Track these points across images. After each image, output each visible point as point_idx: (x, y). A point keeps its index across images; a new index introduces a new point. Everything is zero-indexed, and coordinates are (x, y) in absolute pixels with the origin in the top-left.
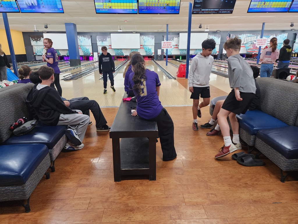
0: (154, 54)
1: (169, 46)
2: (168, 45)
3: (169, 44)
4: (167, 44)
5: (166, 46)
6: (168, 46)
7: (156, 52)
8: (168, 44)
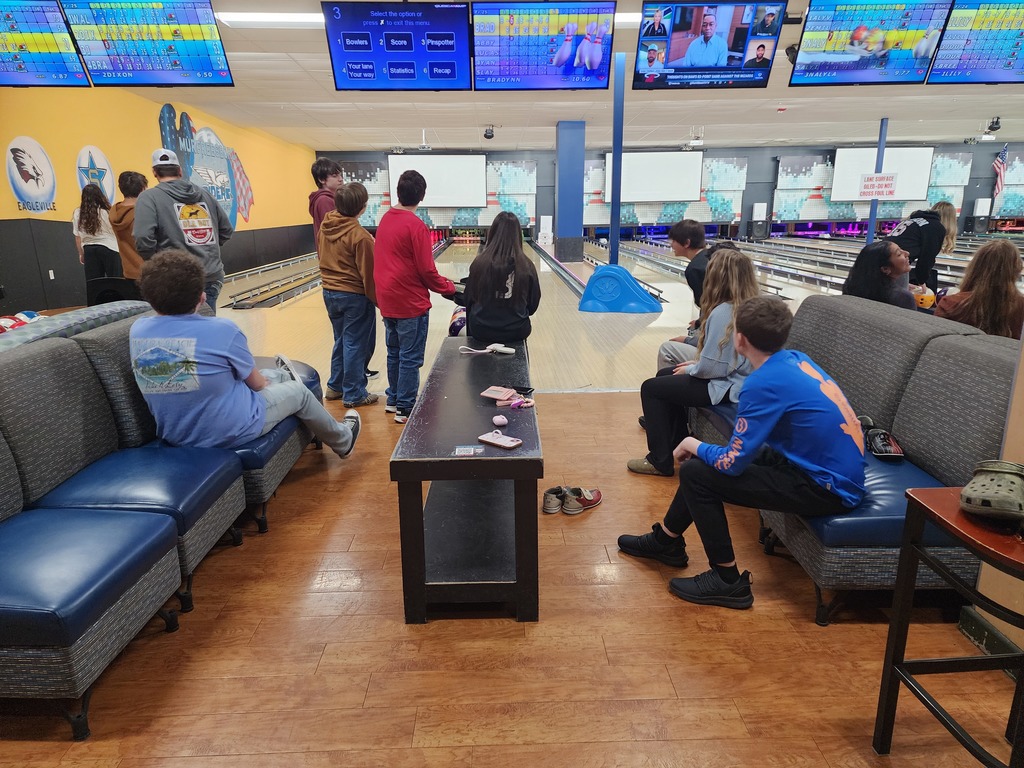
0: (738, 219)
1: (885, 190)
2: (880, 186)
3: (884, 182)
4: (876, 184)
5: (876, 189)
6: (880, 190)
7: (748, 210)
8: (881, 183)
